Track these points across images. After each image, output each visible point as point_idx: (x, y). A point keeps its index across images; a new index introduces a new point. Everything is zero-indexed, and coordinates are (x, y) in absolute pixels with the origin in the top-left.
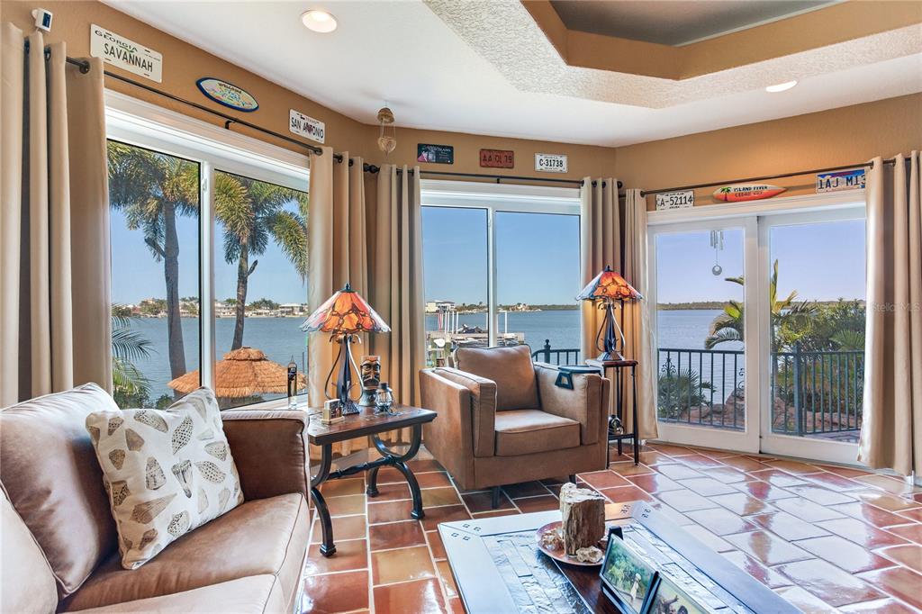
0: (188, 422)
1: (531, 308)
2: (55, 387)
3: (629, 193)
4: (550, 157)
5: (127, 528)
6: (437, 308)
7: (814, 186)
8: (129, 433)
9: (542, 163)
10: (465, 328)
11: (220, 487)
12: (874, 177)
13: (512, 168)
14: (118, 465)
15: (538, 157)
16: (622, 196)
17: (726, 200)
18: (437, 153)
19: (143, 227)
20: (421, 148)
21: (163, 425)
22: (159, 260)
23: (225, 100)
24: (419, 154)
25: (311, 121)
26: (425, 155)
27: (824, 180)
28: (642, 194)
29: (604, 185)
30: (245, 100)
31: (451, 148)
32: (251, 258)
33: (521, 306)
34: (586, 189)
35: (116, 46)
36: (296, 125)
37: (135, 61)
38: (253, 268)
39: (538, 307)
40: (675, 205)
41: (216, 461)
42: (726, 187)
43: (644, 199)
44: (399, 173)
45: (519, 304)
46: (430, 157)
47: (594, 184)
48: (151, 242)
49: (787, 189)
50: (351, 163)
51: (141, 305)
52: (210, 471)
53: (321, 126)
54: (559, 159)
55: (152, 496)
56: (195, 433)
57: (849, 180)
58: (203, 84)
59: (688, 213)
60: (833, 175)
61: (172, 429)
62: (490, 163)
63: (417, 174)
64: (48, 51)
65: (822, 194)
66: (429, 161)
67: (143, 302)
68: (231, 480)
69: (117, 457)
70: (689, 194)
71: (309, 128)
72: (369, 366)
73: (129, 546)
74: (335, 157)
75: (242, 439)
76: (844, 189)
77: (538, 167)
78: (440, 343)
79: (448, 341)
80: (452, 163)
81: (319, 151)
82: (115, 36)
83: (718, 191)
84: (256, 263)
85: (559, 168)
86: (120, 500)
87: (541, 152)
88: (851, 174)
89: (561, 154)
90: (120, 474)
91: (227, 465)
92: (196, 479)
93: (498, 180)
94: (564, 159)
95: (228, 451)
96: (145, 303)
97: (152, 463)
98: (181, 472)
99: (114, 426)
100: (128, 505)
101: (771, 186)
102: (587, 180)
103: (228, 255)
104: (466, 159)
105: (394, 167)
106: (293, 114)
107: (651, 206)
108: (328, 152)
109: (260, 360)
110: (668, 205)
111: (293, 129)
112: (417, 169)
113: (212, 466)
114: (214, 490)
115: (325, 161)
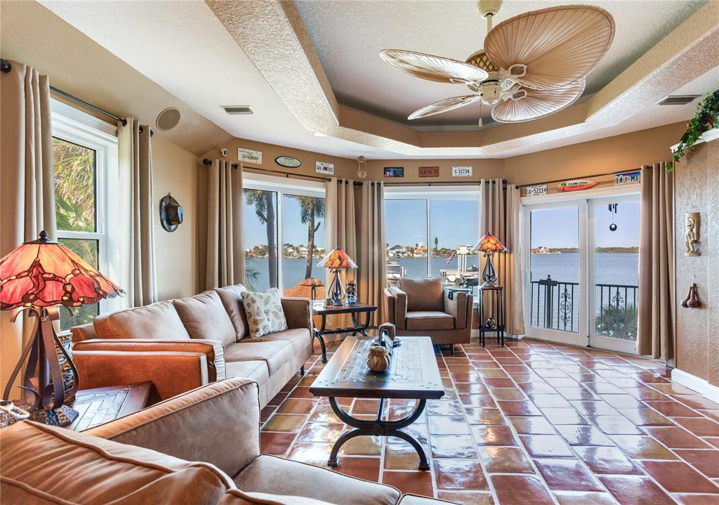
0: (269, 297)
1: (551, 250)
2: (229, 284)
3: (509, 187)
4: (461, 168)
5: (252, 326)
6: (468, 251)
7: (613, 182)
8: (252, 298)
9: (456, 172)
10: (474, 268)
11: (279, 321)
12: (642, 177)
13: (438, 176)
14: (249, 307)
15: (454, 169)
16: (505, 189)
17: (564, 191)
18: (395, 171)
19: (254, 203)
20: (386, 170)
21: (261, 297)
22: (263, 223)
23: (287, 165)
24: (385, 173)
25: (326, 165)
26: (388, 173)
27: (619, 178)
28: (517, 187)
29: (494, 182)
30: (295, 162)
31: (403, 168)
32: (317, 220)
33: (542, 249)
34: (482, 186)
35: (246, 154)
36: (319, 168)
37: (252, 158)
38: (318, 227)
39: (558, 250)
40: (537, 194)
41: (278, 312)
42: (564, 182)
43: (518, 191)
44: (373, 184)
45: (540, 248)
46: (391, 174)
47: (487, 182)
48: (259, 214)
49: (598, 184)
50: (347, 183)
51: (254, 249)
52: (275, 314)
53: (332, 166)
54: (467, 169)
55: (258, 318)
56: (271, 302)
57: (633, 178)
58: (277, 160)
59: (544, 198)
60: (624, 175)
61: (264, 299)
62: (424, 175)
63: (382, 184)
64: (226, 164)
65: (617, 186)
66: (390, 176)
67: (256, 247)
68: (283, 320)
69: (249, 305)
70: (544, 187)
71: (325, 169)
72: (350, 284)
73: (252, 332)
74: (338, 181)
75: (287, 307)
76: (630, 184)
77: (454, 175)
78: (452, 278)
79: (458, 277)
80: (403, 176)
81: (330, 180)
82: (246, 150)
83: (559, 185)
84: (319, 224)
85: (467, 174)
86: (249, 318)
87: (456, 166)
88: (633, 174)
89: (469, 166)
90: (250, 310)
91: (282, 314)
92: (271, 316)
93: (430, 184)
94: (470, 168)
95: (282, 310)
96: (256, 248)
97: (258, 308)
98: (267, 313)
99: (248, 296)
100: (251, 319)
101: (589, 182)
102: (483, 181)
103: (303, 218)
104: (411, 173)
105: (370, 182)
106: (318, 164)
107: (523, 194)
108: (334, 180)
109: (320, 286)
110: (533, 193)
111: (317, 171)
112: (382, 182)
113: (276, 313)
114: (277, 321)
115: (333, 184)
